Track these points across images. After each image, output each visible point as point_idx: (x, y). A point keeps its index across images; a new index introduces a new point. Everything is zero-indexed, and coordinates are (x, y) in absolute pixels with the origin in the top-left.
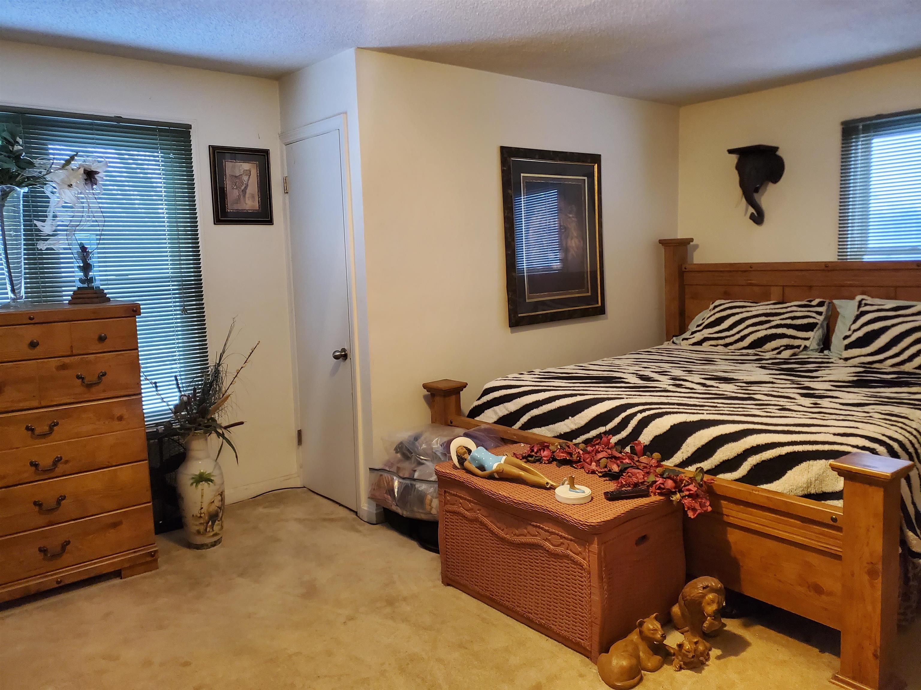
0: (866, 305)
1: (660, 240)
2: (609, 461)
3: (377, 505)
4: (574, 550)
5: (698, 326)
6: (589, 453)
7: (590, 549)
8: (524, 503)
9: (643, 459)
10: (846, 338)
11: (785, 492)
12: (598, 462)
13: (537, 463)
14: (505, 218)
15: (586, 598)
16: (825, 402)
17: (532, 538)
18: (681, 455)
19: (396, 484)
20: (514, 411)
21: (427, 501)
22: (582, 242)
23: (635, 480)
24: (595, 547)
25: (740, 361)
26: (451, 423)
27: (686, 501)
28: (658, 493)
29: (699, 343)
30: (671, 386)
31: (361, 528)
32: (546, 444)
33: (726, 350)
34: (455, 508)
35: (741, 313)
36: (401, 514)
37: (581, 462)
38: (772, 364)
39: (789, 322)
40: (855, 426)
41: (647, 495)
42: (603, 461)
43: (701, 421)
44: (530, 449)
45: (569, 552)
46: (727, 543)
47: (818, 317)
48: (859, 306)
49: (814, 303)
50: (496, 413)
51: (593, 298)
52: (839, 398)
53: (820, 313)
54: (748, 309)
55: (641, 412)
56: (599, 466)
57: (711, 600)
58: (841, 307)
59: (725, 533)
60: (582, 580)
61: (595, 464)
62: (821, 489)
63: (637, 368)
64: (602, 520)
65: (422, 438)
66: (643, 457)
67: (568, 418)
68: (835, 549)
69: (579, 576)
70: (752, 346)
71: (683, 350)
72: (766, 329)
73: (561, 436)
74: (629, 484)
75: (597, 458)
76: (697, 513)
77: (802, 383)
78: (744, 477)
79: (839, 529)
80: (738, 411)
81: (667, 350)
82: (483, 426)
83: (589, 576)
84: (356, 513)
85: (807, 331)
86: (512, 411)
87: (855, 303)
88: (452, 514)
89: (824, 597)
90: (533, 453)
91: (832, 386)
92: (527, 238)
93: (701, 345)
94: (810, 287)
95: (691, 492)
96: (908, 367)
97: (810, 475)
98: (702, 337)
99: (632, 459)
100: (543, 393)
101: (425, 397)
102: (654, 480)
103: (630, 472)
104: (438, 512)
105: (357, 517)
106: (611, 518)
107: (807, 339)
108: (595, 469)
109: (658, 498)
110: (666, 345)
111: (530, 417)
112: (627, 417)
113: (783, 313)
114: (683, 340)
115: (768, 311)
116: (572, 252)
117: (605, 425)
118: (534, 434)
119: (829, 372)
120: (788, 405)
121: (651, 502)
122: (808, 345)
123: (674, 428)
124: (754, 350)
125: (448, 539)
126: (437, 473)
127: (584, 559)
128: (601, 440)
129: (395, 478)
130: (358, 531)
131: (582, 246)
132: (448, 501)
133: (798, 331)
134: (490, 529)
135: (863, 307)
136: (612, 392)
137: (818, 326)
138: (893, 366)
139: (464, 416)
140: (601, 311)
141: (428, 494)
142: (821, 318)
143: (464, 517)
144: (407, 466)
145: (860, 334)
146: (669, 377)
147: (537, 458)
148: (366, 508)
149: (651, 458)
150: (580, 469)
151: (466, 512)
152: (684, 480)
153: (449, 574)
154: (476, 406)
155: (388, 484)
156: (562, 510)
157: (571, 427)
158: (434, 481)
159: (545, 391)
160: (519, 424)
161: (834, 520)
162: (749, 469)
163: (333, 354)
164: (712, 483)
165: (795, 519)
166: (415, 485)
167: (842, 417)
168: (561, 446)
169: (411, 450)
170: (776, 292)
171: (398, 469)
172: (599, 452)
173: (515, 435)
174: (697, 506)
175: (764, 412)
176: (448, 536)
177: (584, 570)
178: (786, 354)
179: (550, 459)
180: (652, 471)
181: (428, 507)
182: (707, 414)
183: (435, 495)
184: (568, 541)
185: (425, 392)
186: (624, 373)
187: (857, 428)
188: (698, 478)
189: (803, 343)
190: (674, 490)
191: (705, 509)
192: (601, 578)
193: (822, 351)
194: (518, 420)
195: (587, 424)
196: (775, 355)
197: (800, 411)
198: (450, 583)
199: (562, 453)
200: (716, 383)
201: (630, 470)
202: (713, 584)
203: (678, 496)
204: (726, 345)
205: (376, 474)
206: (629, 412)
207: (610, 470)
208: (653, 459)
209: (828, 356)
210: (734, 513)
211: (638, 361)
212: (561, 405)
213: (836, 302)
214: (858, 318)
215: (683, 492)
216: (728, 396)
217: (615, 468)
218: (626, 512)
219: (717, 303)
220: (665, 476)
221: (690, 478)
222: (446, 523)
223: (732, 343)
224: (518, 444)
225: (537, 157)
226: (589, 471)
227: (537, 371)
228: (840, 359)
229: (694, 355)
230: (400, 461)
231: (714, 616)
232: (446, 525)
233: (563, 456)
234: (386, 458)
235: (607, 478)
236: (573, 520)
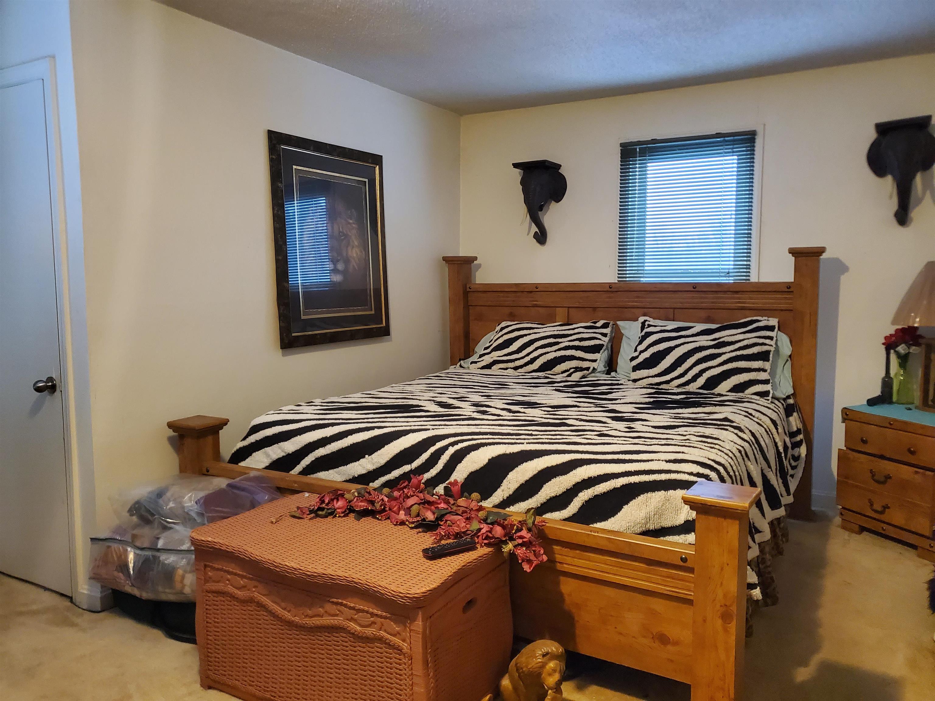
0: (649, 326)
1: (443, 257)
2: (421, 507)
3: (102, 587)
4: (389, 630)
5: (486, 348)
6: (396, 499)
7: (412, 628)
8: (322, 576)
9: (462, 502)
10: (633, 359)
11: (622, 530)
12: (408, 510)
13: (329, 517)
14: (274, 216)
15: (406, 690)
16: (637, 425)
17: (332, 619)
18: (502, 493)
19: (131, 557)
20: (293, 452)
21: (177, 578)
22: (364, 253)
23: (456, 529)
24: (419, 624)
25: (533, 385)
26: (208, 471)
27: (519, 551)
28: (485, 544)
29: (489, 366)
30: (475, 413)
31: (78, 620)
32: (339, 492)
33: (516, 373)
34: (220, 586)
35: (530, 334)
36: (139, 597)
37: (386, 511)
38: (565, 386)
39: (577, 343)
40: (681, 451)
41: (473, 548)
42: (415, 508)
43: (522, 452)
44: (320, 500)
45: (383, 633)
46: (561, 594)
47: (603, 338)
48: (643, 328)
49: (599, 324)
50: (268, 455)
51: (377, 318)
52: (648, 421)
53: (605, 335)
54: (536, 331)
55: (453, 444)
56: (410, 515)
57: (553, 670)
58: (625, 328)
59: (558, 583)
60: (400, 667)
61: (404, 512)
62: (660, 524)
63: (432, 394)
64: (428, 589)
65: (169, 494)
66: (461, 499)
67: (364, 457)
68: (683, 593)
69: (396, 663)
70: (542, 368)
71: (473, 374)
72: (555, 351)
73: (355, 480)
74: (448, 536)
75: (406, 504)
76: (534, 565)
77: (605, 406)
78: (574, 515)
79: (691, 570)
80: (556, 439)
81: (456, 374)
82: (252, 474)
83: (410, 662)
84: (71, 599)
85: (594, 353)
86: (290, 453)
87: (638, 324)
88: (215, 595)
89: (669, 647)
90: (324, 505)
91: (636, 408)
92: (301, 244)
93: (491, 369)
94: (595, 309)
95: (525, 540)
96: (693, 387)
97: (648, 509)
98: (491, 360)
99: (447, 503)
100: (330, 427)
101: (171, 440)
102: (478, 527)
103: (449, 519)
104: (192, 591)
105: (72, 605)
106: (438, 585)
107: (595, 361)
108: (405, 519)
109: (487, 550)
110: (452, 369)
111: (313, 459)
112: (436, 451)
113: (571, 335)
114: (472, 363)
115: (556, 333)
116: (354, 264)
117: (410, 462)
118: (322, 480)
119: (624, 394)
120: (604, 430)
121: (480, 557)
122: (596, 368)
123: (493, 462)
124: (544, 373)
125: (210, 628)
126: (193, 542)
127: (404, 641)
128: (409, 482)
129: (129, 549)
130: (73, 625)
131: (364, 257)
132: (210, 578)
133: (585, 353)
134: (270, 612)
135: (647, 328)
136: (413, 423)
137: (604, 348)
138: (679, 386)
139: (223, 461)
140: (385, 332)
141: (179, 568)
142: (606, 339)
143: (233, 597)
144: (146, 533)
145: (647, 355)
146: (469, 403)
147: (330, 511)
148: (85, 592)
149: (470, 501)
150: (385, 520)
151: (236, 591)
152: (515, 525)
153: (210, 673)
154: (240, 448)
155: (119, 557)
156: (374, 580)
157: (368, 468)
158: (188, 551)
159: (333, 425)
160: (299, 468)
161: (684, 560)
162: (580, 506)
163: (34, 385)
164: (543, 525)
165: (639, 562)
166: (159, 557)
167: (664, 442)
168: (358, 494)
169: (151, 510)
170: (561, 313)
171: (134, 537)
172: (408, 497)
173: (295, 482)
174: (532, 557)
175: (584, 438)
176: (210, 623)
177: (404, 654)
178: (576, 376)
179: (345, 511)
180: (473, 516)
181: (178, 586)
182: (527, 443)
183: (188, 569)
184: (381, 620)
185: (171, 433)
186: (420, 400)
187: (683, 453)
188: (530, 522)
189: (592, 365)
190: (504, 539)
191: (540, 559)
192: (426, 663)
193: (608, 373)
194: (299, 463)
195: (388, 463)
196: (565, 378)
197: (620, 437)
198: (212, 684)
199: (362, 501)
200: (521, 408)
201: (448, 517)
202: (554, 649)
203: (510, 546)
204: (516, 368)
205: (100, 547)
206: (439, 445)
207: (424, 518)
208: (472, 501)
209: (614, 377)
210: (569, 560)
211: (431, 387)
212: (355, 442)
213: (619, 323)
214: (643, 339)
215: (515, 540)
216: (540, 422)
217: (430, 516)
218: (454, 573)
219: (503, 324)
220: (489, 521)
221: (520, 522)
222: (207, 607)
223: (521, 365)
224: (300, 494)
225: (312, 148)
226: (397, 522)
227: (318, 401)
228: (629, 380)
229: (485, 379)
230: (136, 526)
231: (555, 688)
232: (207, 609)
233: (362, 505)
234: (116, 522)
235: (420, 530)
236: (390, 592)
